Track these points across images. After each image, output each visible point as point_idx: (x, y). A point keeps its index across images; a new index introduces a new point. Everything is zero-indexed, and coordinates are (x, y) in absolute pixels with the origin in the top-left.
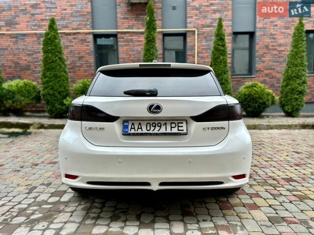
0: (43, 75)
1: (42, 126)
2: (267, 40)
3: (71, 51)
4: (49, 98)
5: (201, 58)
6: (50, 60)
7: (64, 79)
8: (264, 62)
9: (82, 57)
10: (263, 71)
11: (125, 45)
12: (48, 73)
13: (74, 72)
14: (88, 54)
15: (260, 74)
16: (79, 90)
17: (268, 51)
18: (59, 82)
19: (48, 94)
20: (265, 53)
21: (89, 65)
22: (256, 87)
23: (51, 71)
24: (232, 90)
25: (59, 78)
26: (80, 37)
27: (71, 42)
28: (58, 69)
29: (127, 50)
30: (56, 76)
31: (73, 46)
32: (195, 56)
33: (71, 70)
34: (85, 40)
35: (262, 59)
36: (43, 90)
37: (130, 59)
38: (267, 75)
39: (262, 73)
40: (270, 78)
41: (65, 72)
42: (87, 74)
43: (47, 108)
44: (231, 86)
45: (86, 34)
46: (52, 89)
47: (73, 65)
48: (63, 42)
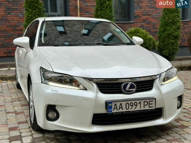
5: (84, 1)
8: (141, 8)
10: (141, 17)
15: (138, 19)
35: (140, 4)
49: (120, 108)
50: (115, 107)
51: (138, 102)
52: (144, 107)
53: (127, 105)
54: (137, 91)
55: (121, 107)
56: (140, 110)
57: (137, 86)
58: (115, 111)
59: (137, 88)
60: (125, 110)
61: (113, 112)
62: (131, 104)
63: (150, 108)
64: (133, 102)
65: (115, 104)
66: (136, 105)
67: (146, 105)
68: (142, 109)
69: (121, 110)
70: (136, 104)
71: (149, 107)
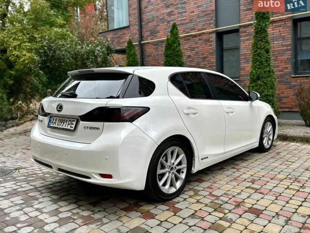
3: (196, 53)
9: (205, 58)
11: (247, 40)
14: (211, 53)
26: (205, 37)
45: (210, 33)
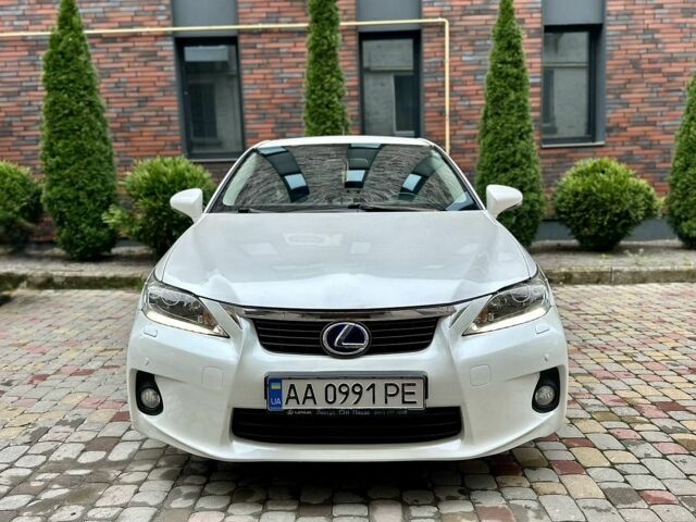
0: (46, 149)
1: (48, 283)
2: (636, 46)
3: (117, 85)
4: (65, 210)
5: (462, 96)
6: (64, 108)
7: (102, 159)
8: (627, 105)
9: (146, 100)
10: (625, 129)
11: (260, 66)
12: (60, 145)
13: (127, 140)
14: (163, 90)
15: (616, 136)
16: (141, 187)
17: (638, 76)
18: (90, 168)
19: (61, 198)
20: (629, 81)
21: (166, 119)
22: (603, 172)
23: (67, 138)
24: (541, 180)
25: (89, 155)
26: (141, 45)
27: (116, 59)
28: (85, 132)
29: (265, 79)
30: (80, 152)
31: (122, 70)
32: (444, 92)
33: (119, 134)
34: (154, 54)
35: (622, 96)
36: (49, 188)
37: (273, 101)
38: (635, 140)
39: (623, 134)
40: (644, 148)
41: (105, 140)
42: (163, 143)
43: (59, 234)
44: (540, 170)
45: (157, 37)
46: (72, 184)
47: (125, 120)
48: (97, 59)
49: (306, 398)
50: (292, 395)
51: (366, 384)
52: (386, 402)
53: (331, 390)
54: (370, 351)
55: (309, 395)
56: (374, 410)
57: (372, 335)
58: (292, 405)
59: (372, 342)
60: (321, 405)
61: (284, 408)
62: (344, 390)
63: (406, 407)
64: (351, 383)
65: (292, 387)
66: (360, 394)
67: (391, 395)
68: (380, 405)
69: (309, 405)
70: (357, 389)
71: (404, 402)
